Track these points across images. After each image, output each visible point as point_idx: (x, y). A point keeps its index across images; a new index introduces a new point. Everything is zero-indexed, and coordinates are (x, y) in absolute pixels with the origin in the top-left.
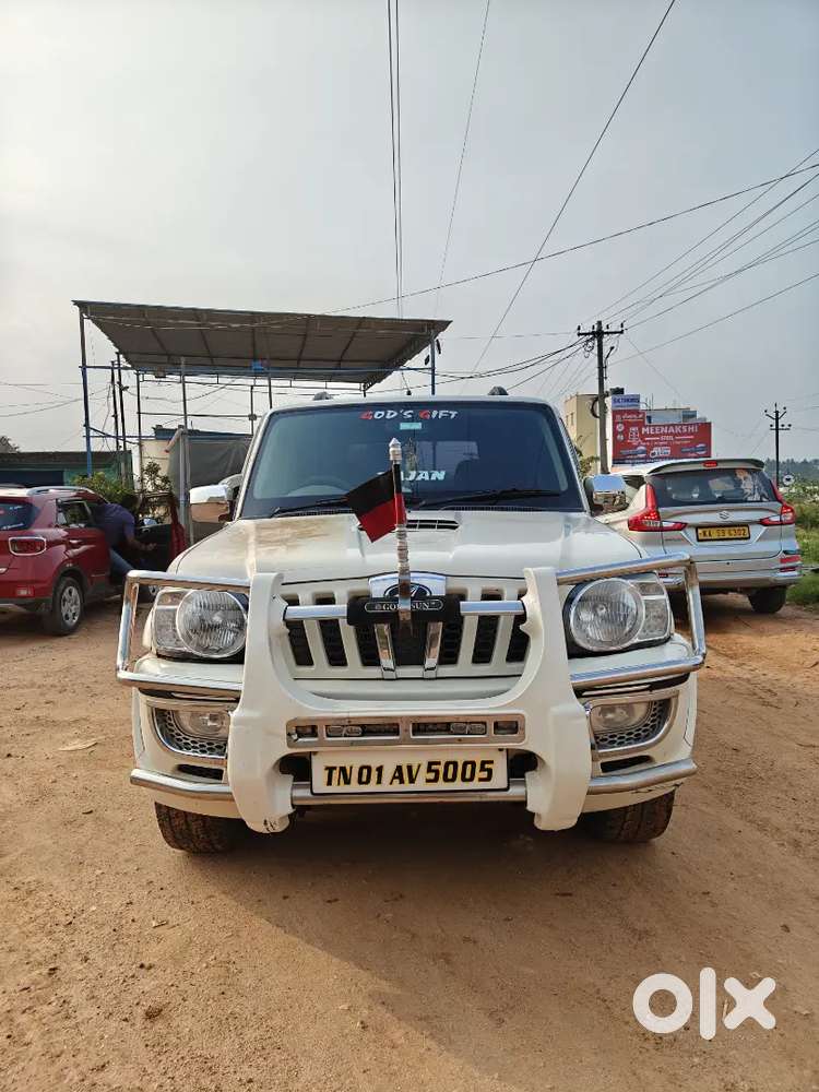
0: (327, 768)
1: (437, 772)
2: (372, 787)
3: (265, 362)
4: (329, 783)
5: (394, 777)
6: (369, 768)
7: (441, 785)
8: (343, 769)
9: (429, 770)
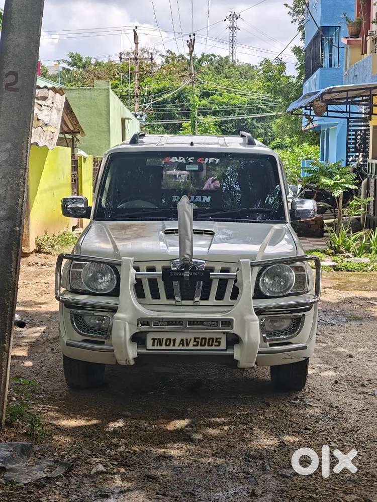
0: (152, 339)
1: (198, 342)
2: (171, 347)
4: (153, 345)
5: (180, 344)
6: (170, 339)
7: (199, 347)
8: (159, 339)
9: (195, 341)
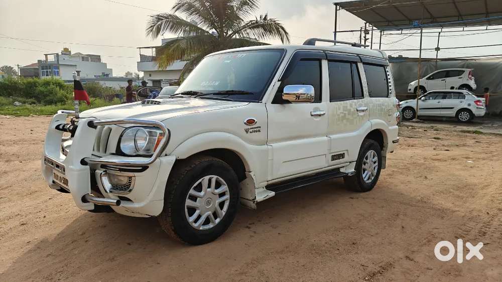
3: (421, 21)
